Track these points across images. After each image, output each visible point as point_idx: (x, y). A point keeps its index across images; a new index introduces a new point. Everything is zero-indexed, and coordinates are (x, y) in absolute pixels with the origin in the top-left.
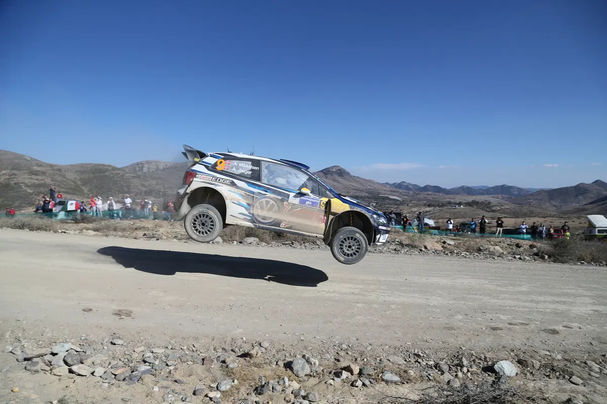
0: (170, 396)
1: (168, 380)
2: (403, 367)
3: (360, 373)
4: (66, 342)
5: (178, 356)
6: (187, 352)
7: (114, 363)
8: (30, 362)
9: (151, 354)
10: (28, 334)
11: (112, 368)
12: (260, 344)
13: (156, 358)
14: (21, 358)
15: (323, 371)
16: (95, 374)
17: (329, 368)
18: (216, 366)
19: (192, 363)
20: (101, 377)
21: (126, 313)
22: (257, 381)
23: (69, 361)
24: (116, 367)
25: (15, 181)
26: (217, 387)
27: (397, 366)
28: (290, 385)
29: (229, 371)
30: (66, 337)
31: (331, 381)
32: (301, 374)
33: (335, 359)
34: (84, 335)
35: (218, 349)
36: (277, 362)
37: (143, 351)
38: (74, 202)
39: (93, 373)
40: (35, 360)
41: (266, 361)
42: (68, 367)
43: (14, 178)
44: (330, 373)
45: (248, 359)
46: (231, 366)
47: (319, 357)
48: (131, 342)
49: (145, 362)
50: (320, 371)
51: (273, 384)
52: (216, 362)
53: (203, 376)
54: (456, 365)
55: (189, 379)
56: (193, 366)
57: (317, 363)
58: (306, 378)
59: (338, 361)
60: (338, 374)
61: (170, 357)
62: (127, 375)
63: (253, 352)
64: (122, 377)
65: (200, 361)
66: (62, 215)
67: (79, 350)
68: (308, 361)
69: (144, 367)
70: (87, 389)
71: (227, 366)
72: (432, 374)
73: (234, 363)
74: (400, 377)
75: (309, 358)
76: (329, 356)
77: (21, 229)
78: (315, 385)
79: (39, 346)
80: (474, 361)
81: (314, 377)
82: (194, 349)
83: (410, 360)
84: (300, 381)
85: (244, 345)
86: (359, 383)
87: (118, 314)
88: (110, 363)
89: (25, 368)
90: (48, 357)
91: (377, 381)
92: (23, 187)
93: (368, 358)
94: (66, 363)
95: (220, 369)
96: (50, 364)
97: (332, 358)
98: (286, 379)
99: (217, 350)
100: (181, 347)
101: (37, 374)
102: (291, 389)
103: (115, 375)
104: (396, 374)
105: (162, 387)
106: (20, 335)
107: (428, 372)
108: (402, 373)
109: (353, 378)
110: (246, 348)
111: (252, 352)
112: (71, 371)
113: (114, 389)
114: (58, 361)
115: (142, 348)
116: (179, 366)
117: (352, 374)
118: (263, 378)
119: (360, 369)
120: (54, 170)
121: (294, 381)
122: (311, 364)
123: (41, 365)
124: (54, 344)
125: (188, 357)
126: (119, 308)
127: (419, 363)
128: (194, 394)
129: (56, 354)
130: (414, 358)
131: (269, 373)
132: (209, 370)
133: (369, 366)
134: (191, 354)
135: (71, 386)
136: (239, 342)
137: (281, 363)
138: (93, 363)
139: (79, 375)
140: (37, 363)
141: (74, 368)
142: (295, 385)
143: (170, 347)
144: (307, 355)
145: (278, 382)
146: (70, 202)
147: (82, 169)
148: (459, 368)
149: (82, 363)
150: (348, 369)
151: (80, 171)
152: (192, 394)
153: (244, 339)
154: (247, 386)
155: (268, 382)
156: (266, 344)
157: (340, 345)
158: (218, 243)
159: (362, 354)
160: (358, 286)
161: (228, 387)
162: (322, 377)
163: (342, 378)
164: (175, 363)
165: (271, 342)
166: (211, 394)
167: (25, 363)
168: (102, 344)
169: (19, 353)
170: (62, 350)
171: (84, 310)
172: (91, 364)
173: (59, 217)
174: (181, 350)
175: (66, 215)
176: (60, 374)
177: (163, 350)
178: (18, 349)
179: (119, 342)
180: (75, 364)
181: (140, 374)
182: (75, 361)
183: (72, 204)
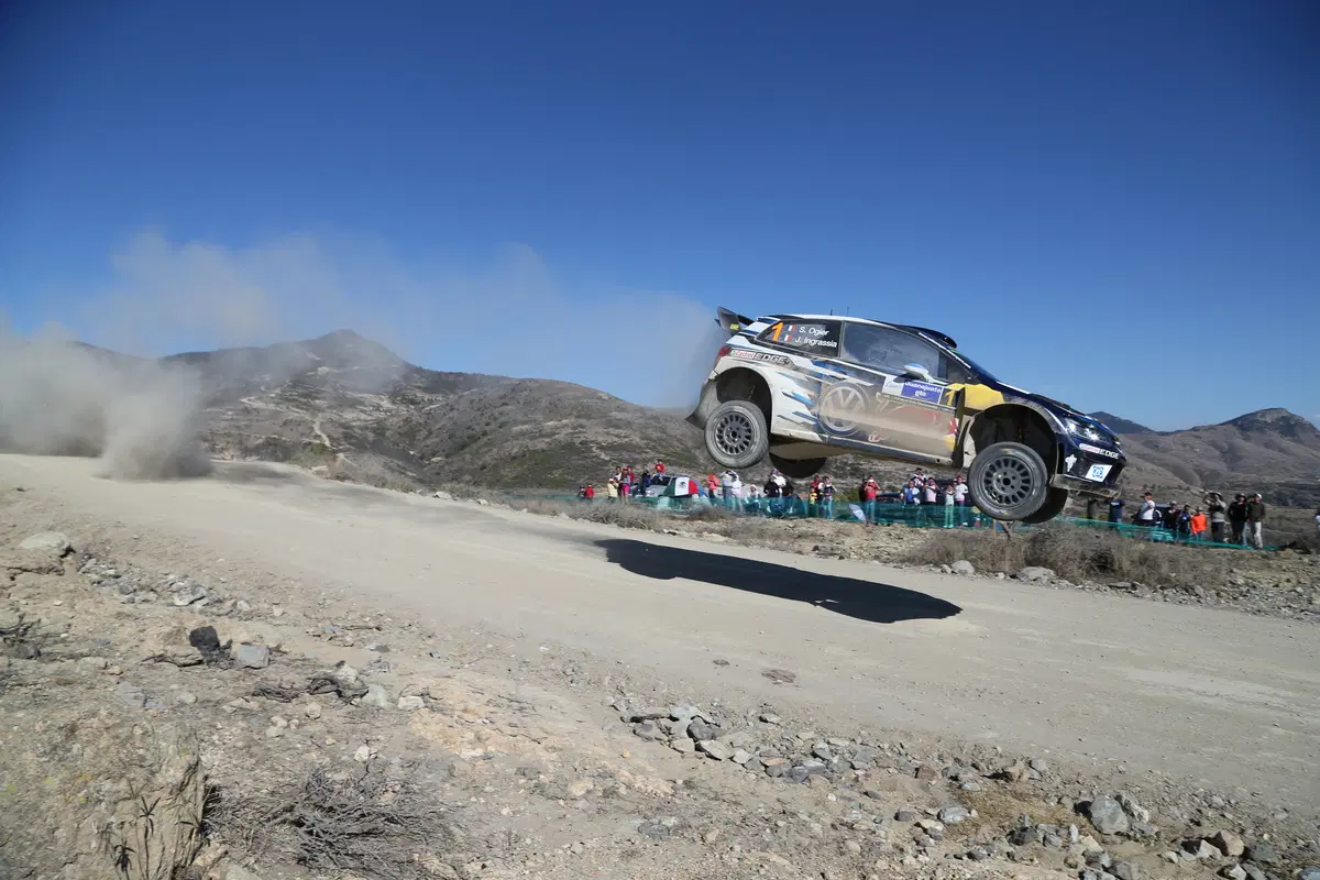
0: (854, 812)
1: (853, 790)
3: (1246, 856)
4: (690, 704)
5: (873, 756)
6: (890, 755)
7: (763, 748)
8: (640, 724)
9: (826, 746)
10: (634, 685)
11: (760, 755)
12: (1030, 763)
13: (833, 753)
14: (628, 715)
15: (1158, 833)
16: (734, 760)
17: (1173, 833)
18: (938, 784)
19: (896, 772)
20: (743, 765)
21: (784, 676)
22: (1015, 820)
23: (696, 731)
24: (769, 756)
25: (583, 437)
26: (939, 816)
28: (1080, 842)
29: (963, 794)
30: (690, 697)
31: (1173, 856)
32: (1108, 828)
33: (1192, 821)
34: (716, 700)
35: (947, 758)
36: (1060, 799)
37: (812, 739)
39: (733, 756)
40: (646, 722)
41: (1038, 792)
42: (695, 742)
43: (580, 432)
44: (1174, 841)
45: (1003, 782)
46: (968, 786)
47: (1154, 808)
48: (792, 723)
49: (815, 755)
50: (1150, 832)
51: (1046, 832)
52: (940, 776)
53: (915, 795)
55: (890, 795)
56: (899, 775)
57: (1147, 816)
58: (1118, 839)
59: (1198, 824)
60: (1191, 846)
61: (857, 756)
62: (785, 769)
63: (1013, 770)
64: (777, 772)
65: (911, 772)
66: (664, 503)
67: (709, 719)
68: (1126, 808)
69: (812, 763)
70: (724, 777)
71: (960, 787)
73: (972, 783)
75: (1128, 803)
76: (1177, 813)
77: (604, 522)
78: (1136, 855)
81: (1137, 841)
82: (903, 752)
84: (1104, 841)
85: (996, 759)
86: (1238, 873)
87: (772, 675)
88: (757, 749)
89: (634, 732)
90: (665, 722)
92: (594, 449)
93: (1276, 836)
94: (690, 734)
95: (948, 788)
96: (668, 732)
97: (1185, 817)
98: (1074, 829)
99: (945, 760)
100: (879, 744)
101: (649, 743)
103: (766, 766)
105: (843, 798)
106: (623, 685)
109: (1226, 861)
110: (999, 765)
111: (1010, 770)
112: (699, 748)
113: (765, 785)
114: (679, 729)
115: (811, 734)
116: (873, 772)
117: (1225, 852)
118: (1027, 818)
119: (1246, 848)
121: (1090, 837)
122: (1133, 815)
123: (655, 732)
125: (889, 762)
126: (773, 667)
128: (897, 817)
129: (676, 720)
131: (1039, 813)
133: (1270, 848)
134: (896, 757)
135: (700, 768)
136: (988, 754)
137: (1068, 803)
139: (711, 756)
140: (649, 727)
141: (705, 744)
142: (1093, 845)
143: (859, 741)
144: (1125, 797)
145: (1057, 831)
149: (715, 739)
150: (1217, 842)
152: (892, 817)
153: (999, 749)
154: (995, 825)
155: (1036, 827)
156: (1042, 765)
157: (1207, 797)
158: (964, 573)
159: (1259, 824)
160: (1283, 693)
161: (959, 819)
162: (1152, 844)
163: (1199, 854)
164: (867, 766)
165: (1053, 763)
166: (927, 824)
167: (633, 724)
168: (746, 717)
169: (623, 708)
170: (686, 714)
171: (716, 663)
172: (730, 743)
173: (659, 507)
174: (878, 749)
175: (671, 504)
176: (682, 750)
177: (846, 743)
178: (622, 704)
179: (773, 719)
180: (704, 739)
181: (806, 771)
182: (705, 735)
183: (683, 483)
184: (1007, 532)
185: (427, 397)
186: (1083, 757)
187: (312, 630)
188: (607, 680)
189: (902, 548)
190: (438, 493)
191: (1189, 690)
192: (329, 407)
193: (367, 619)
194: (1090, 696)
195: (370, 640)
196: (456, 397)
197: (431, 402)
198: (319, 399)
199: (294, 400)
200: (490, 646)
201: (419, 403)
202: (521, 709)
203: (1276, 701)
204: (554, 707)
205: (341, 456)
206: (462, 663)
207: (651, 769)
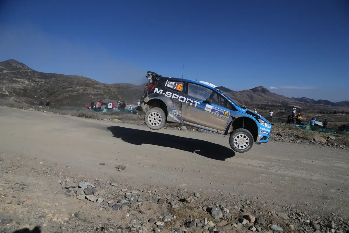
0: (134, 220)
1: (136, 211)
2: (286, 222)
3: (256, 222)
4: (88, 181)
5: (145, 196)
6: (151, 195)
7: (109, 196)
8: (67, 190)
9: (130, 193)
10: (70, 174)
11: (108, 199)
12: (194, 194)
13: (132, 196)
14: (64, 187)
15: (231, 217)
17: (235, 215)
18: (165, 205)
19: (152, 202)
20: (100, 203)
21: (122, 168)
22: (188, 218)
23: (86, 192)
24: (110, 199)
25: (87, 92)
26: (163, 219)
27: (282, 220)
28: (208, 224)
29: (172, 209)
30: (88, 178)
31: (235, 225)
32: (217, 217)
33: (241, 210)
34: (97, 178)
35: (169, 194)
36: (203, 207)
37: (126, 191)
38: (111, 104)
39: (97, 200)
40: (70, 189)
41: (196, 206)
42: (85, 195)
43: (86, 90)
44: (236, 219)
45: (185, 203)
46: (174, 207)
47: (231, 207)
48: (121, 185)
49: (126, 197)
50: (229, 216)
51: (197, 222)
52: (165, 202)
53: (157, 211)
54: (326, 226)
55: (148, 211)
56: (152, 204)
57: (228, 212)
58: (219, 220)
59: (242, 211)
60: (241, 221)
61: (140, 196)
62: (114, 204)
63: (188, 200)
64: (111, 206)
65: (156, 201)
66: (105, 110)
67: (93, 186)
68: (222, 209)
69: (124, 201)
70: (91, 210)
71: (171, 206)
72: (306, 230)
73: (176, 205)
74: (283, 228)
75: (223, 207)
76: (237, 208)
78: (224, 226)
79: (74, 182)
80: (341, 225)
81: (225, 220)
82: (155, 193)
83: (292, 217)
84: (215, 222)
85: (185, 194)
86: (254, 229)
87: (118, 168)
88: (107, 196)
89: (65, 193)
90: (76, 189)
91: (266, 229)
92: (90, 95)
93: (263, 212)
95: (167, 207)
96: (76, 192)
97: (239, 209)
98: (206, 219)
99: (169, 196)
100: (148, 191)
101: (69, 197)
102: (208, 226)
103: (108, 203)
104: (281, 226)
105: (132, 214)
106: (66, 174)
107: (304, 227)
108: (285, 226)
109: (251, 224)
110: (185, 196)
112: (86, 198)
113: (105, 212)
114: (81, 191)
115: (126, 189)
116: (144, 203)
117: (250, 221)
118: (192, 217)
119: (256, 219)
120: (105, 86)
121: (211, 222)
122: (224, 211)
124: (82, 181)
125: (150, 198)
126: (119, 164)
127: (299, 220)
128: (149, 221)
129: (81, 187)
130: (296, 216)
131: (196, 214)
132: (160, 207)
133: (262, 218)
134: (153, 196)
135: (84, 207)
136: (182, 192)
137: (205, 208)
138: (99, 194)
139: (90, 201)
141: (88, 197)
142: (212, 224)
144: (222, 206)
145: (201, 221)
146: (109, 104)
147: (119, 86)
148: (328, 229)
149: (93, 194)
150: (247, 218)
151: (118, 87)
152: (147, 221)
153: (186, 190)
154: (181, 220)
155: (194, 220)
156: (198, 195)
157: (246, 200)
158: (184, 130)
159: (259, 208)
160: (264, 163)
161: (169, 220)
162: (230, 221)
163: (243, 223)
164: (142, 200)
165: (202, 194)
166: (158, 223)
167: (66, 190)
168: (105, 184)
169: (64, 184)
170: (84, 185)
171: (100, 164)
172: (98, 195)
173: (103, 112)
174: (147, 193)
175: (107, 111)
176: (81, 199)
177: (137, 192)
178: (64, 182)
179: (115, 184)
180: (89, 194)
181: (121, 204)
182: (89, 193)
183: (110, 105)
185: (40, 80)
186: (211, 190)
188: (60, 174)
190: (30, 109)
191: (241, 164)
192: (8, 83)
194: (214, 168)
196: (49, 80)
197: (41, 81)
198: (4, 80)
200: (22, 163)
201: (37, 82)
202: (23, 188)
203: (263, 166)
204: (37, 186)
205: (13, 97)
206: (9, 170)
207: (64, 210)
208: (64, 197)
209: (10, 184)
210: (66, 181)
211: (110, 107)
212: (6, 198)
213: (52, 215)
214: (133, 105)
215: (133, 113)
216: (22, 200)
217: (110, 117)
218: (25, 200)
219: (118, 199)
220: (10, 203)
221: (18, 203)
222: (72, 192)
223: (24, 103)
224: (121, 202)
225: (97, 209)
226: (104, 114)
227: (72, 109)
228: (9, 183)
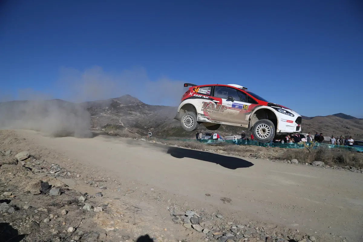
4: (194, 211)
5: (252, 232)
6: (258, 232)
7: (215, 228)
8: (175, 217)
9: (236, 228)
10: (178, 203)
11: (213, 230)
12: (309, 237)
13: (238, 230)
14: (172, 214)
16: (203, 232)
19: (259, 239)
20: (206, 234)
21: (228, 200)
23: (192, 221)
24: (216, 231)
30: (194, 207)
34: (203, 209)
37: (232, 225)
39: (203, 230)
40: (177, 217)
42: (192, 224)
48: (227, 218)
49: (231, 231)
52: (274, 241)
56: (260, 241)
61: (246, 232)
62: (220, 236)
64: (217, 238)
65: (264, 239)
67: (199, 216)
69: (229, 235)
70: (197, 239)
79: (181, 210)
82: (263, 231)
85: (297, 235)
87: (224, 200)
88: (213, 227)
89: (173, 220)
90: (183, 217)
94: (191, 222)
96: (183, 220)
99: (278, 235)
100: (255, 227)
101: (176, 224)
103: (214, 235)
106: (174, 202)
112: (192, 227)
114: (187, 219)
115: (232, 223)
116: (251, 239)
124: (188, 210)
125: (257, 235)
126: (224, 196)
129: (187, 216)
134: (260, 233)
135: (190, 235)
136: (294, 233)
139: (196, 230)
140: (177, 219)
141: (194, 226)
149: (199, 224)
153: (298, 231)
158: (295, 163)
164: (249, 237)
167: (173, 217)
168: (211, 216)
169: (172, 211)
170: (190, 214)
171: (206, 195)
172: (203, 225)
173: (208, 142)
174: (255, 229)
175: (211, 141)
176: (187, 227)
177: (243, 227)
178: (172, 209)
179: (220, 216)
180: (195, 224)
181: (227, 238)
182: (195, 222)
183: (215, 135)
184: (309, 150)
185: (149, 112)
187: (86, 182)
188: (169, 201)
189: (276, 155)
190: (142, 139)
192: (123, 115)
193: (103, 178)
195: (102, 185)
196: (157, 112)
198: (121, 113)
199: (115, 114)
200: (136, 188)
201: (147, 114)
202: (137, 211)
204: (149, 210)
205: (126, 128)
206: (126, 194)
207: (172, 235)
208: (171, 223)
209: (128, 206)
210: (174, 208)
211: (215, 137)
212: (124, 217)
213: (162, 238)
214: (237, 135)
215: (238, 144)
216: (137, 221)
217: (214, 148)
218: (139, 221)
219: (223, 231)
220: (128, 222)
221: (134, 223)
222: (180, 219)
223: (135, 133)
224: (226, 235)
225: (203, 239)
226: (209, 144)
227: (178, 139)
228: (126, 204)
